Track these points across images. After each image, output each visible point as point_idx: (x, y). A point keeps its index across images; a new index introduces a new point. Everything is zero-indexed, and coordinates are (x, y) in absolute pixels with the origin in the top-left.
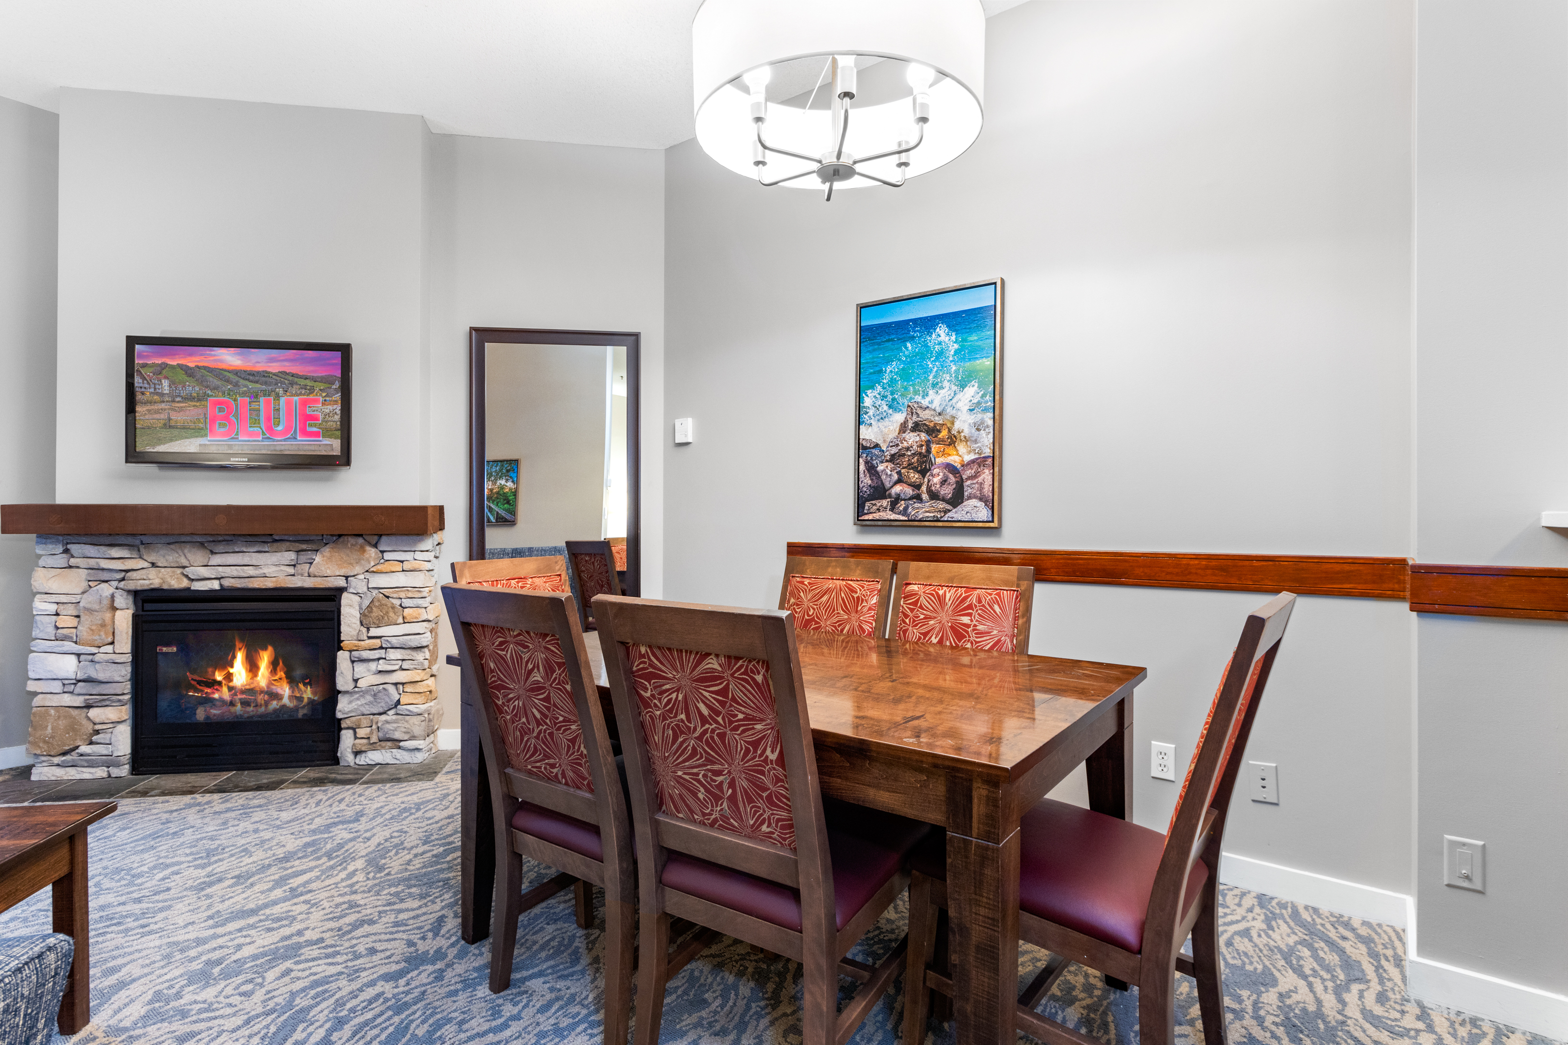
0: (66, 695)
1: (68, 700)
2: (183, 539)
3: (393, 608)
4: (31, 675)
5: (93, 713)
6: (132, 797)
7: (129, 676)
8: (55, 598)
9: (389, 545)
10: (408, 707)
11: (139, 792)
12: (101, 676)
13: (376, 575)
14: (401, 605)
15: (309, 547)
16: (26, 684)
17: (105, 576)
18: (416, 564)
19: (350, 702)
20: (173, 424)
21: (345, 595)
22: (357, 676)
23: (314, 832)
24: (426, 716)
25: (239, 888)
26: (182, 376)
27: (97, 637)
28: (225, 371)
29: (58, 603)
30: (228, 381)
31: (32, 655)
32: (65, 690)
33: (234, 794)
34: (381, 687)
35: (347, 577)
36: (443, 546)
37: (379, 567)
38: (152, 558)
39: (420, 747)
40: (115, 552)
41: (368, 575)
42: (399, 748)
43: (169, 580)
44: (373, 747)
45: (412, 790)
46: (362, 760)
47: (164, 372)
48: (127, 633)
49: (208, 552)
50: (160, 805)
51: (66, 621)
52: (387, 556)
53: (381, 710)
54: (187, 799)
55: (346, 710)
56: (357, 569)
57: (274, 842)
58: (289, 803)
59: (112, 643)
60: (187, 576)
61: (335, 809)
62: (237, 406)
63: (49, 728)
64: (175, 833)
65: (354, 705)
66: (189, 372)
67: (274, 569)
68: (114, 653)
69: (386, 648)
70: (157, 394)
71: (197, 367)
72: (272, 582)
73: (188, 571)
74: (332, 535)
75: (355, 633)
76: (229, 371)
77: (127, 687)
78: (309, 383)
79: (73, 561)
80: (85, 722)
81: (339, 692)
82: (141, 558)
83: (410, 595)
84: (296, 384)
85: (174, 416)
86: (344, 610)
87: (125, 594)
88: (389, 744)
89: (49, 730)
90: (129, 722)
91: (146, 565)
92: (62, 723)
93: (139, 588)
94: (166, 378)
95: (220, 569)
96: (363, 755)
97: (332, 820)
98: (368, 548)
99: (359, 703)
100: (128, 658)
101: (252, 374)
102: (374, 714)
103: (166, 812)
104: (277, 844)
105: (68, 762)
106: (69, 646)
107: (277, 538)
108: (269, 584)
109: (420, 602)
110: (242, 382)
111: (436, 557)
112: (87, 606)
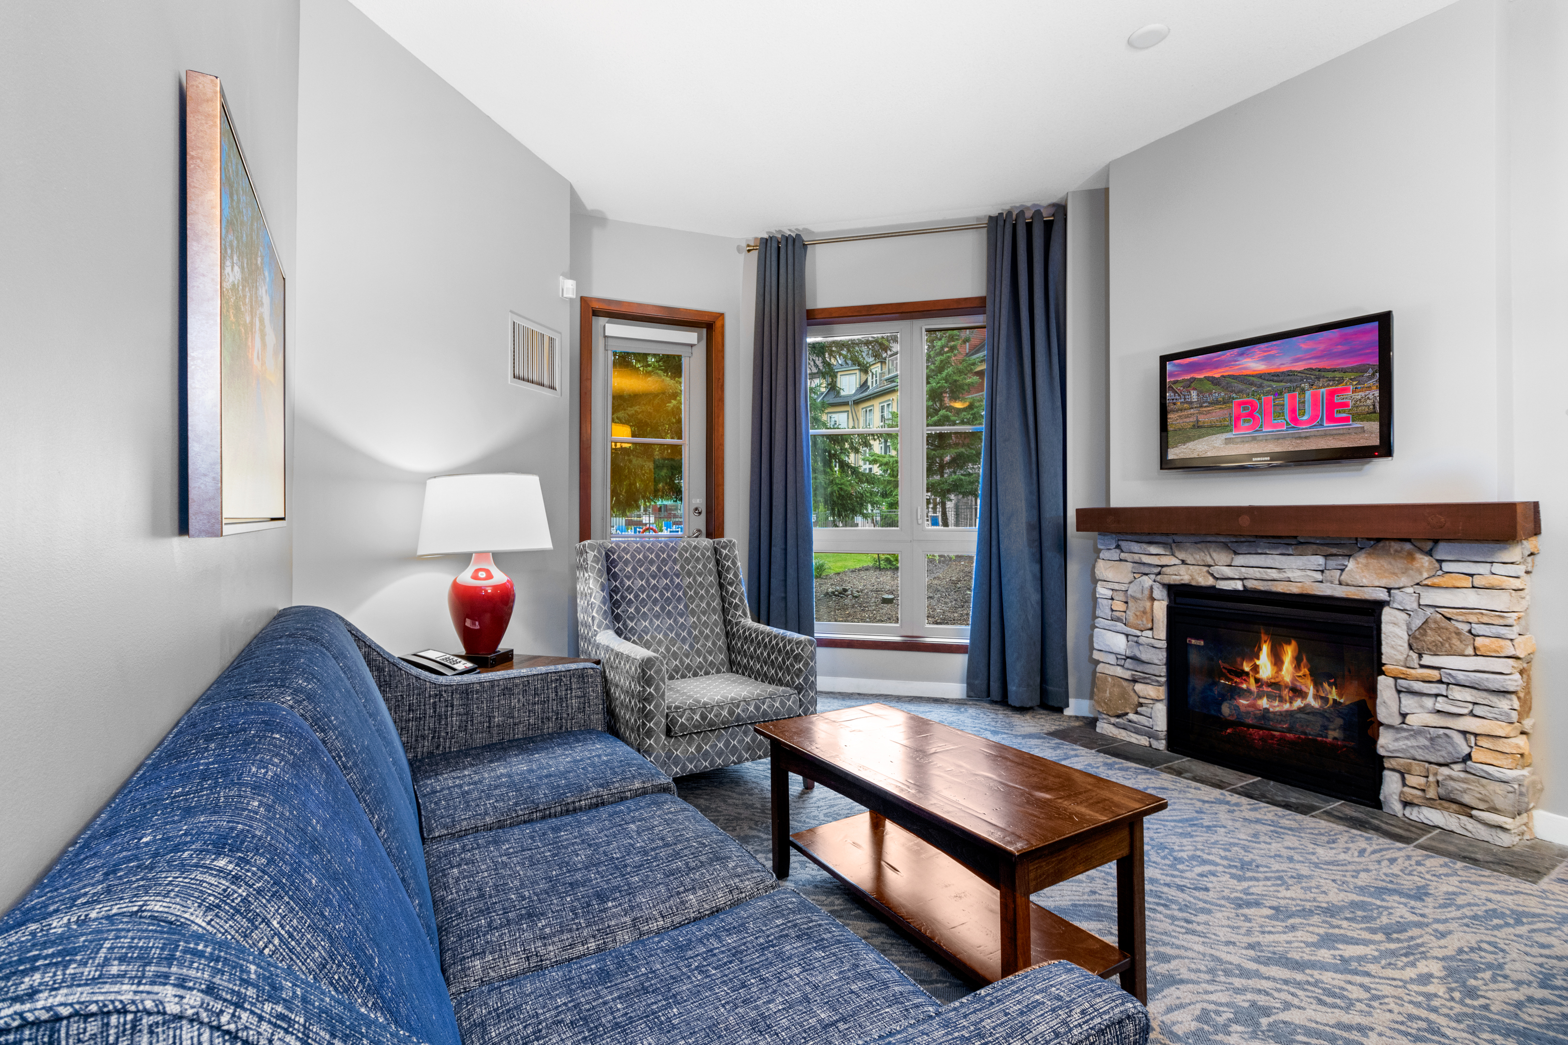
0: (1119, 668)
1: (1119, 672)
2: (1209, 539)
3: (1458, 633)
4: (1096, 646)
5: (1138, 687)
6: (1169, 773)
7: (1164, 661)
8: (1110, 585)
9: (1450, 553)
10: (1485, 767)
11: (1174, 770)
12: (1144, 657)
13: (1431, 590)
14: (1470, 632)
15: (1340, 551)
16: (1092, 653)
17: (1146, 570)
18: (1494, 581)
19: (1397, 740)
20: (1200, 424)
21: (1386, 611)
22: (1405, 710)
23: (1362, 890)
24: (1516, 786)
25: (1280, 925)
26: (1209, 385)
27: (1140, 622)
28: (1250, 376)
29: (1113, 590)
30: (1252, 384)
31: (1096, 630)
32: (1118, 663)
33: (1263, 805)
34: (1441, 731)
35: (1389, 590)
36: (1537, 558)
37: (1436, 580)
38: (1182, 555)
39: (1507, 827)
40: (1153, 549)
41: (1418, 589)
42: (1471, 816)
43: (1196, 576)
44: (1430, 803)
45: (1502, 886)
46: (1413, 814)
47: (1193, 385)
48: (1163, 621)
49: (1232, 552)
50: (1193, 791)
51: (1119, 606)
52: (1446, 567)
53: (1441, 760)
54: (1216, 793)
55: (1391, 747)
56: (1403, 581)
57: (1313, 883)
58: (1326, 839)
59: (1153, 629)
60: (1212, 575)
61: (1385, 868)
62: (1261, 404)
63: (1108, 692)
64: (1208, 827)
65: (1401, 744)
66: (1214, 381)
67: (1299, 573)
68: (1154, 638)
69: (1448, 684)
70: (1187, 403)
71: (1223, 376)
72: (1297, 587)
73: (1213, 570)
74: (1369, 539)
75: (1402, 657)
76: (1253, 376)
77: (1163, 670)
78: (1337, 375)
79: (1123, 556)
80: (1132, 693)
81: (1381, 724)
82: (1173, 555)
83: (1485, 619)
84: (1324, 377)
85: (1202, 418)
86: (1385, 628)
87: (1161, 587)
88: (1454, 806)
89: (1108, 694)
90: (1165, 702)
91: (1177, 561)
92: (1116, 690)
93: (1172, 583)
94: (1194, 389)
95: (1243, 569)
96: (1416, 809)
97: (1384, 884)
98: (1419, 556)
99: (1409, 743)
100: (1164, 644)
101: (1276, 375)
102: (1430, 763)
103: (1199, 800)
104: (1317, 887)
105: (1121, 724)
106: (1120, 626)
107: (1302, 541)
108: (1294, 589)
109: (1503, 631)
110: (1266, 383)
111: (1527, 572)
112: (1133, 594)
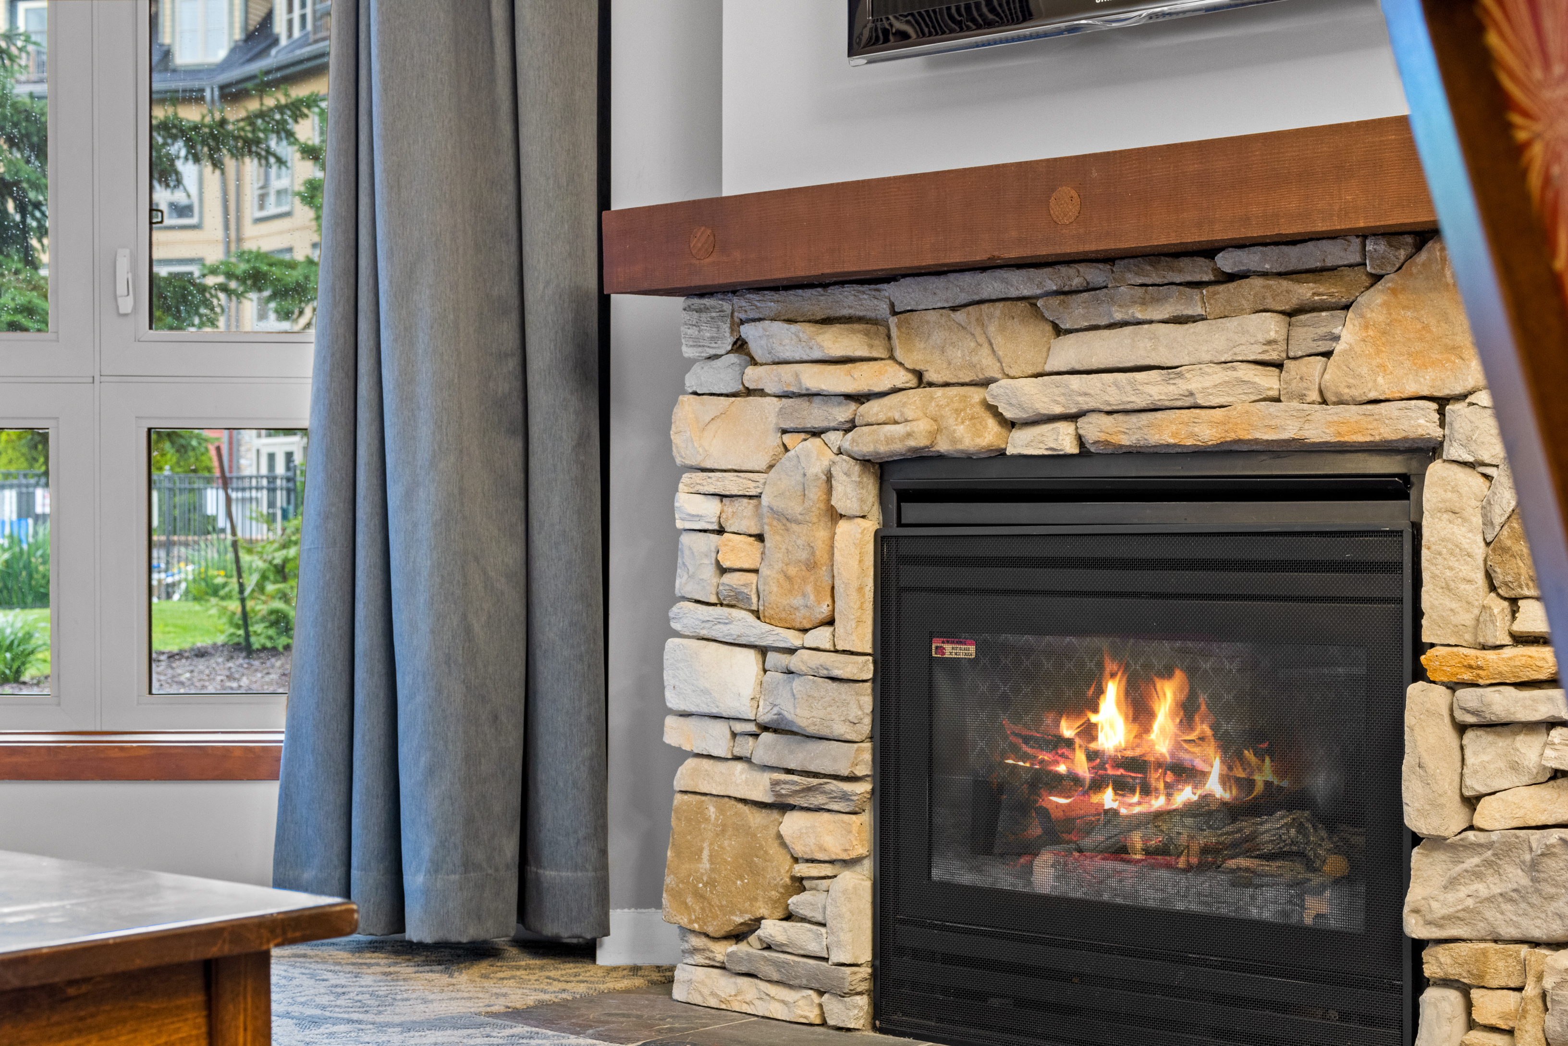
0: (739, 766)
1: (739, 780)
4: (673, 700)
5: (792, 826)
7: (867, 723)
8: (716, 483)
12: (808, 718)
15: (1323, 292)
16: (661, 728)
17: (816, 415)
21: (1435, 470)
22: (1475, 786)
27: (798, 601)
29: (722, 497)
31: (671, 643)
32: (738, 752)
35: (1442, 402)
38: (917, 355)
40: (837, 343)
43: (950, 421)
48: (860, 589)
49: (1049, 328)
51: (737, 550)
55: (1439, 910)
56: (1478, 372)
59: (831, 622)
60: (993, 410)
63: (706, 854)
65: (1463, 896)
67: (1220, 375)
68: (836, 651)
72: (1212, 422)
73: (997, 393)
75: (1467, 618)
77: (864, 757)
79: (754, 376)
80: (774, 849)
81: (1416, 840)
82: (892, 357)
86: (1432, 528)
87: (857, 468)
89: (705, 861)
90: (868, 865)
91: (902, 378)
92: (731, 845)
93: (888, 453)
95: (1075, 381)
99: (1481, 889)
100: (867, 667)
102: (1535, 944)
105: (740, 960)
106: (742, 621)
107: (1228, 265)
112: (779, 505)
